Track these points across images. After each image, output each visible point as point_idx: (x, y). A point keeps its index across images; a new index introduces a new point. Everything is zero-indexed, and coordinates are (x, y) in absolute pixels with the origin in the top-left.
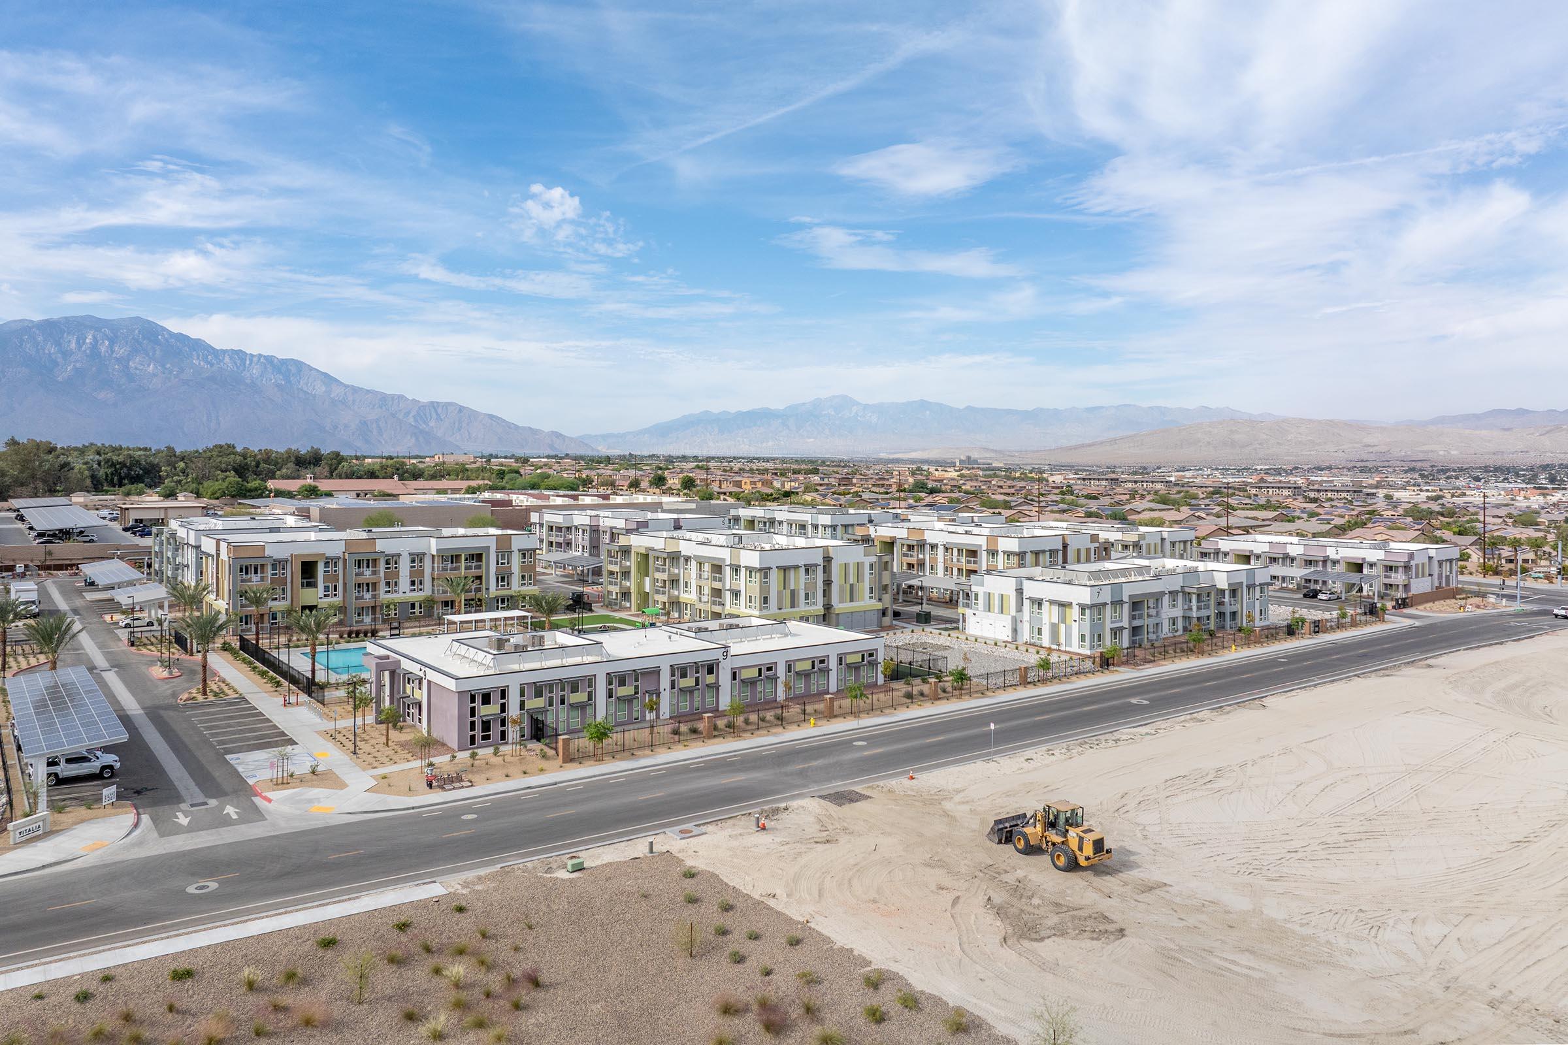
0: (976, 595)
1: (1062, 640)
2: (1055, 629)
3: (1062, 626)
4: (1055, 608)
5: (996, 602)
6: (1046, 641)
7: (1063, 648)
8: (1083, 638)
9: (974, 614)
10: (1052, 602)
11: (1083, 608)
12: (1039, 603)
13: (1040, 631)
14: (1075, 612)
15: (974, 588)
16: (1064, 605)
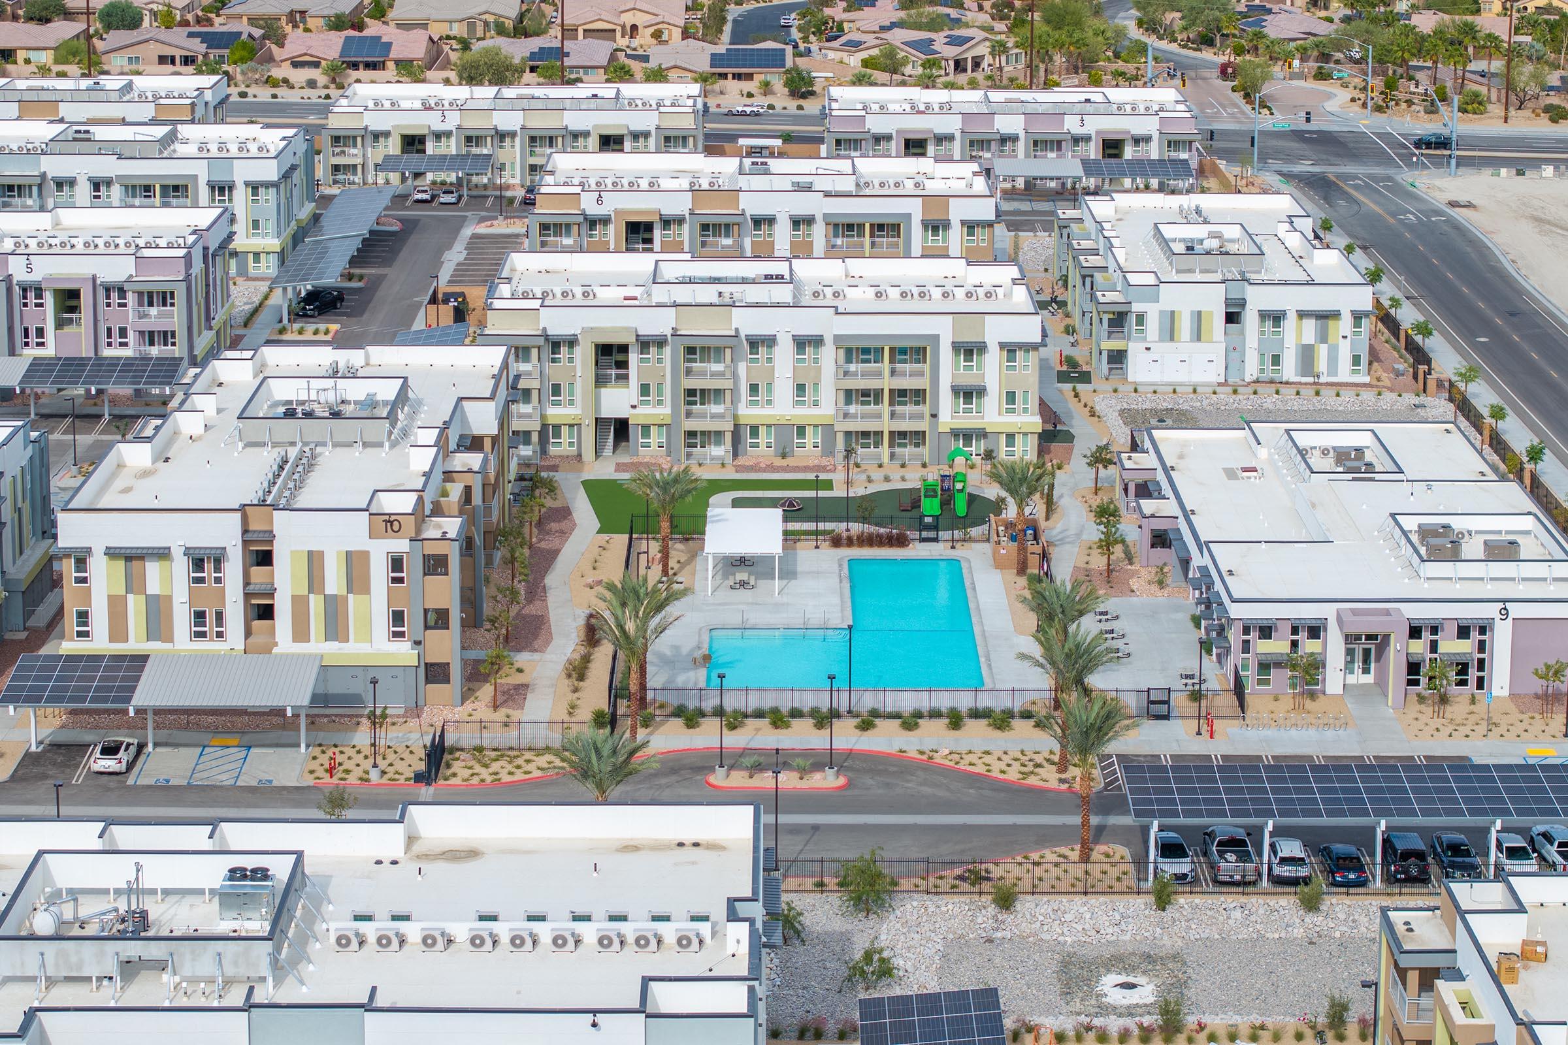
0: (1140, 319)
1: (1321, 365)
2: (1307, 355)
3: (1322, 351)
4: (1310, 325)
5: (1185, 326)
6: (1289, 370)
7: (1323, 380)
8: (1356, 360)
9: (1148, 349)
10: (1302, 315)
11: (1358, 317)
12: (1276, 318)
13: (1276, 360)
14: (1345, 324)
15: (1136, 307)
16: (1325, 317)
